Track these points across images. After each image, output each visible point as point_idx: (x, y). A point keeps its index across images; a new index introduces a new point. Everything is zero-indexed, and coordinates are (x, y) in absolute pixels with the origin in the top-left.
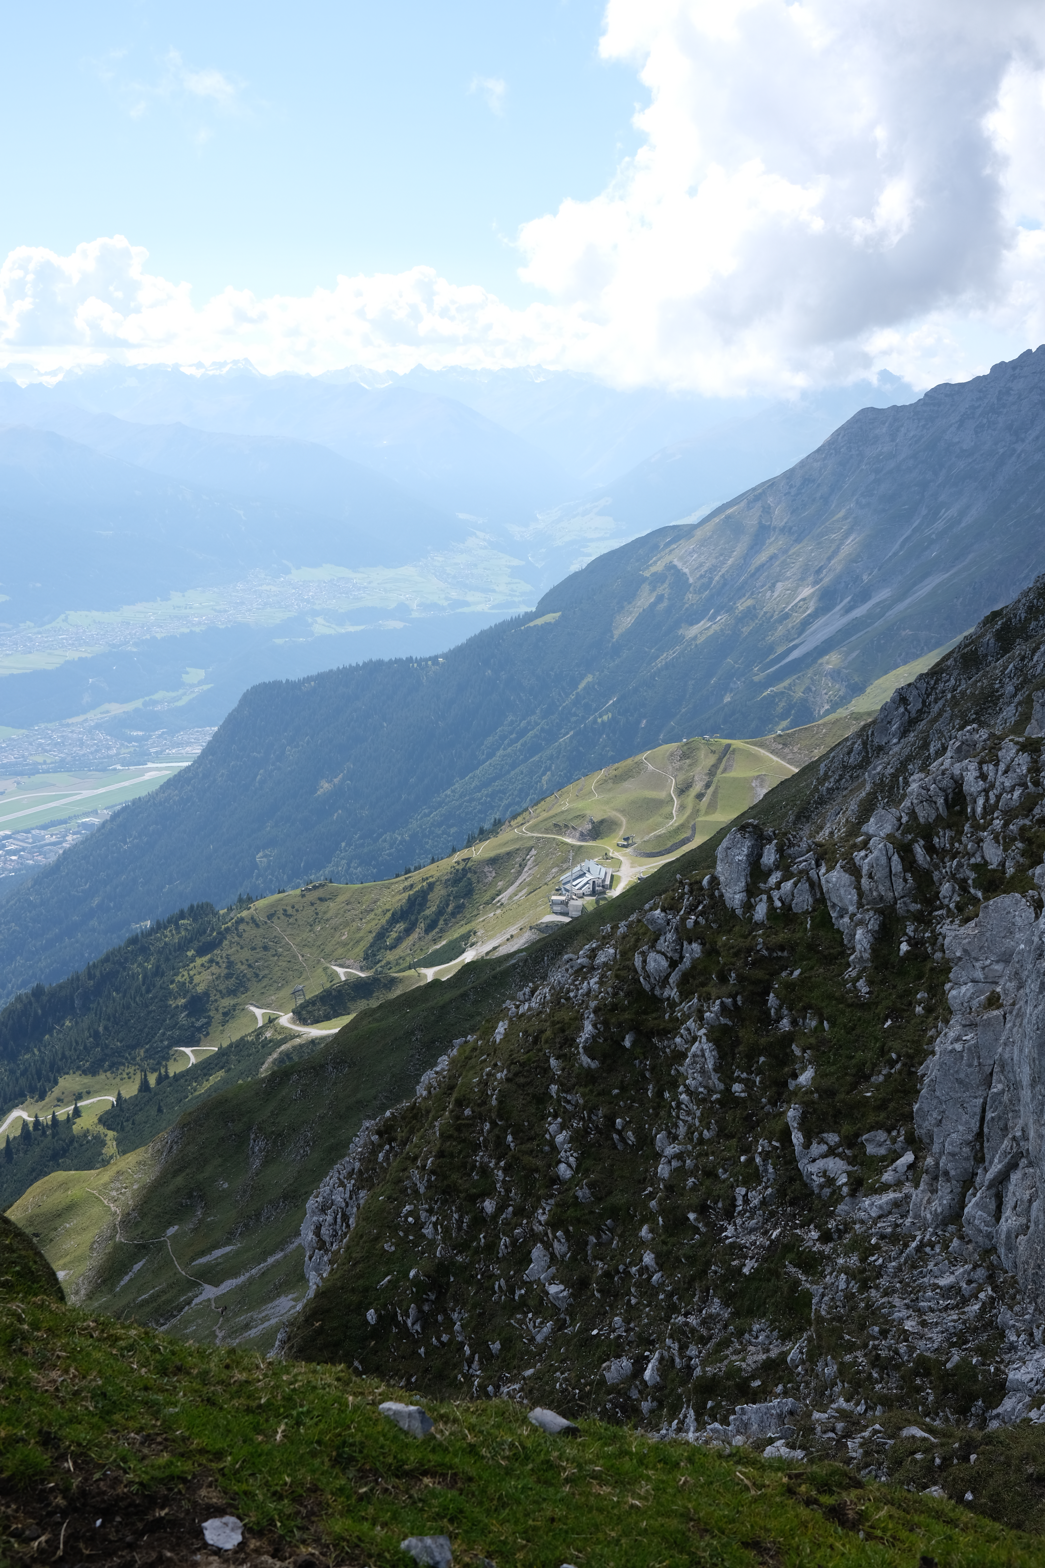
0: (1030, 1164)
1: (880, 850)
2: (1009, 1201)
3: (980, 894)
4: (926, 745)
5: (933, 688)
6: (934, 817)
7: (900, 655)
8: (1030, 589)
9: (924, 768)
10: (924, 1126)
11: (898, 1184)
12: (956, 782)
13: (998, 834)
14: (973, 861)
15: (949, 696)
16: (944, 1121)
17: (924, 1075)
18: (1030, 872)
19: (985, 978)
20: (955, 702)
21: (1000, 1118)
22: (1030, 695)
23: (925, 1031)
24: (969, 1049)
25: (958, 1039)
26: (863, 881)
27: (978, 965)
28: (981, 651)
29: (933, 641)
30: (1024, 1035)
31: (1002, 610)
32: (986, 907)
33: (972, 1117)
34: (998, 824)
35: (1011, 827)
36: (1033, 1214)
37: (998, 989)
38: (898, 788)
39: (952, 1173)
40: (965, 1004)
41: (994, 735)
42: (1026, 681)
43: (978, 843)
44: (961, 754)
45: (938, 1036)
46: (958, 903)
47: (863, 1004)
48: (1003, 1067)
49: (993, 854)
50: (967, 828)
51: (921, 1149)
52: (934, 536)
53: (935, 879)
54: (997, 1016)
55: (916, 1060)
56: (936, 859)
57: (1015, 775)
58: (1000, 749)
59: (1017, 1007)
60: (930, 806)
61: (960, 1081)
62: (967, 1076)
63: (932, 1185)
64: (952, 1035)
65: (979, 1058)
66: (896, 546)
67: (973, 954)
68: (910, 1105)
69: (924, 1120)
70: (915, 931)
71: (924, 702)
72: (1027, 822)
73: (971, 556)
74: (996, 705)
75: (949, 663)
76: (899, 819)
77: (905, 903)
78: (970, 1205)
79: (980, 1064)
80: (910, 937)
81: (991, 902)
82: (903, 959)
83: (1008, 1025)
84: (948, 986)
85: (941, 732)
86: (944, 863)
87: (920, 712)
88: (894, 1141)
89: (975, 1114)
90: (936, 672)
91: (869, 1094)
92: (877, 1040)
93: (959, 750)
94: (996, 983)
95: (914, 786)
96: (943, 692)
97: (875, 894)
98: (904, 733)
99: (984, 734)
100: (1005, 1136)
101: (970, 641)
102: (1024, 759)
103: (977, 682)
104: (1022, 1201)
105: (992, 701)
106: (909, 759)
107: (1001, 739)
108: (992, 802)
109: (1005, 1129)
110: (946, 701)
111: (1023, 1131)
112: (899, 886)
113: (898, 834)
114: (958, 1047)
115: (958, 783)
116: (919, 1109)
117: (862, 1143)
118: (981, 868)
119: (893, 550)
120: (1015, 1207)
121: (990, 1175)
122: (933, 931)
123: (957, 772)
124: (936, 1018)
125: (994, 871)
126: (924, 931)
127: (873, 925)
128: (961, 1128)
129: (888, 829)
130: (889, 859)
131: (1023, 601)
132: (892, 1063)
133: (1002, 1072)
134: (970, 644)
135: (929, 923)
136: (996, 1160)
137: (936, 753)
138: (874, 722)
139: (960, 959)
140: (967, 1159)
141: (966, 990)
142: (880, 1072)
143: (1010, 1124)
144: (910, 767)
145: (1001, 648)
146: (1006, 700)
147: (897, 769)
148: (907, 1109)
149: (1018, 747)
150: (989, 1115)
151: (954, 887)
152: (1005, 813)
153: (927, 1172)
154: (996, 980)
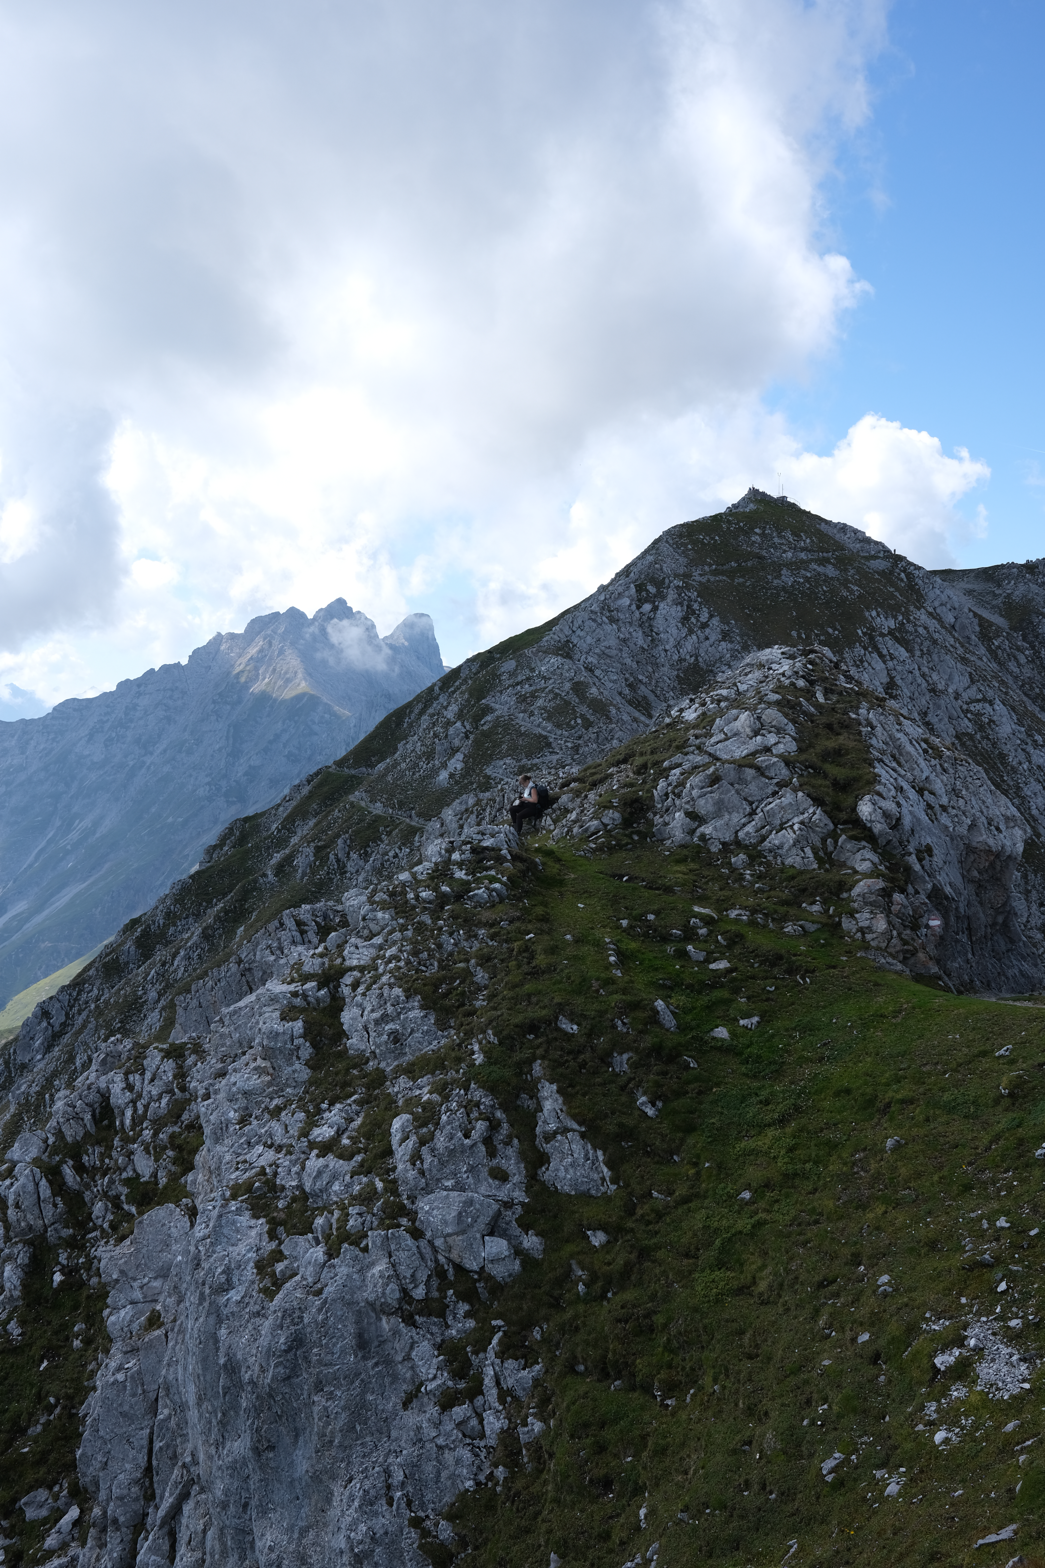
0: (202, 1490)
1: (27, 1176)
2: (183, 1536)
3: (133, 1210)
4: (71, 1059)
5: (76, 1000)
6: (81, 1134)
7: (40, 967)
8: (167, 896)
9: (70, 1085)
10: (87, 1473)
11: (64, 1547)
12: (102, 1095)
13: (148, 1145)
14: (124, 1175)
15: (93, 1006)
16: (110, 1463)
17: (86, 1415)
18: (183, 1180)
19: (144, 1297)
20: (99, 1012)
21: (168, 1446)
22: (172, 1000)
23: (84, 1366)
24: (132, 1377)
25: (119, 1369)
26: (9, 1212)
27: (136, 1284)
28: (123, 959)
29: (73, 951)
30: (187, 1351)
31: (140, 917)
32: (140, 1222)
33: (139, 1451)
34: (147, 1134)
35: (161, 1136)
36: (208, 1544)
37: (158, 1307)
38: (45, 1106)
39: (122, 1519)
40: (125, 1329)
41: (138, 1044)
42: (168, 986)
43: (129, 1157)
44: (106, 1066)
45: (98, 1369)
46: (112, 1221)
47: (16, 1348)
48: (168, 1390)
49: (144, 1165)
50: (116, 1142)
51: (86, 1500)
52: (69, 847)
53: (87, 1199)
54: (159, 1336)
55: (77, 1400)
56: (86, 1178)
57: (161, 1083)
58: (145, 1058)
59: (178, 1322)
60: (77, 1123)
61: (124, 1415)
62: (131, 1407)
63: (100, 1539)
64: (113, 1365)
65: (143, 1385)
66: (31, 858)
67: (130, 1275)
68: (73, 1452)
69: (88, 1466)
70: (68, 1258)
71: (67, 1015)
72: (177, 1129)
73: (107, 866)
74: (140, 1012)
75: (91, 973)
76: (45, 1141)
77: (55, 1230)
78: (142, 1551)
79: (144, 1391)
80: (63, 1266)
81: (145, 1217)
82: (57, 1291)
83: (171, 1344)
84: (106, 1312)
85: (86, 1044)
86: (95, 1181)
87: (64, 1025)
88: (56, 1498)
89: (142, 1447)
90: (79, 983)
91: (26, 1450)
92: (32, 1385)
93: (104, 1062)
94: (156, 1301)
95: (59, 1105)
96: (87, 1002)
97: (23, 1224)
98: (48, 1048)
99: (128, 1044)
100: (174, 1465)
101: (111, 949)
102: (169, 1066)
103: (120, 990)
104: (196, 1533)
105: (136, 1008)
106: (55, 1074)
107: (145, 1047)
108: (140, 1112)
109: (174, 1457)
110: (90, 1011)
111: (193, 1455)
112: (49, 1212)
113: (45, 1157)
114: (120, 1377)
115: (105, 1096)
116: (82, 1455)
117: (21, 1508)
118: (133, 1182)
119: (28, 862)
120: (190, 1541)
121: (161, 1513)
122: (87, 1256)
123: (103, 1085)
124: (96, 1350)
125: (147, 1183)
126: (78, 1258)
127: (23, 1258)
128: (128, 1466)
129: (34, 1152)
130: (37, 1185)
131: (161, 907)
132: (50, 1409)
133: (167, 1395)
134: (111, 953)
135: (82, 1248)
136: (167, 1494)
137: (83, 1065)
138: (16, 1040)
139: (117, 1281)
140: (137, 1499)
141: (125, 1313)
142: (37, 1422)
143: (179, 1451)
144: (56, 1083)
145: (142, 955)
146: (150, 1006)
147: (42, 1087)
148: (70, 1456)
149: (163, 1054)
150: (157, 1445)
151: (107, 1206)
152: (154, 1122)
153: (94, 1525)
154: (155, 1297)
